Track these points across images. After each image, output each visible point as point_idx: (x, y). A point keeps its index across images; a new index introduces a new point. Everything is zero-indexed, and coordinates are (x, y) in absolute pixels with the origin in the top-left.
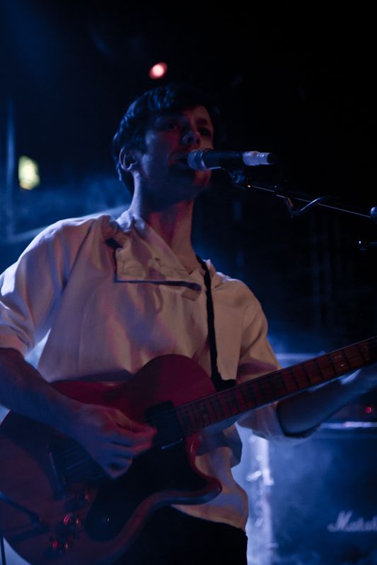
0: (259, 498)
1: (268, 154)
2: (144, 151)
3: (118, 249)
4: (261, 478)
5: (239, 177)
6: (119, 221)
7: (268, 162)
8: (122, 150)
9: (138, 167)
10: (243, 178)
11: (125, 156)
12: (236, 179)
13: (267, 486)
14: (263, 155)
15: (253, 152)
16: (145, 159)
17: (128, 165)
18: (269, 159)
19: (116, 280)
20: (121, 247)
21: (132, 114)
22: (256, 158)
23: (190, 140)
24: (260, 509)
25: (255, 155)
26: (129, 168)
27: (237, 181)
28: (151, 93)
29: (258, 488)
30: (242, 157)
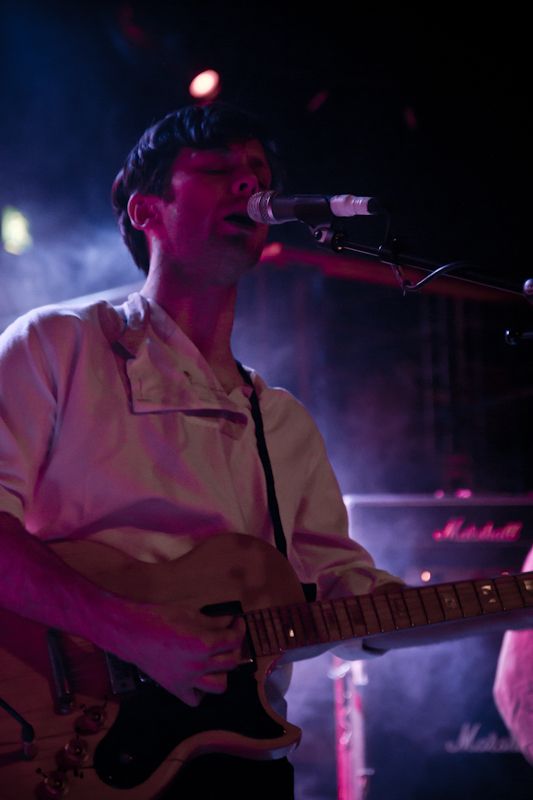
0: (346, 703)
1: (368, 199)
2: (169, 200)
3: (129, 361)
4: (349, 675)
5: (325, 234)
6: (126, 309)
7: (369, 210)
8: (132, 197)
9: (158, 225)
10: (331, 236)
11: (136, 207)
12: (320, 235)
13: (358, 687)
14: (360, 201)
15: (345, 196)
16: (171, 212)
17: (141, 221)
18: (370, 206)
19: (132, 411)
20: (134, 357)
21: (151, 145)
22: (349, 205)
23: (243, 186)
24: (348, 718)
25: (347, 200)
26: (144, 225)
27: (322, 240)
28: (178, 114)
29: (345, 688)
30: (329, 204)
